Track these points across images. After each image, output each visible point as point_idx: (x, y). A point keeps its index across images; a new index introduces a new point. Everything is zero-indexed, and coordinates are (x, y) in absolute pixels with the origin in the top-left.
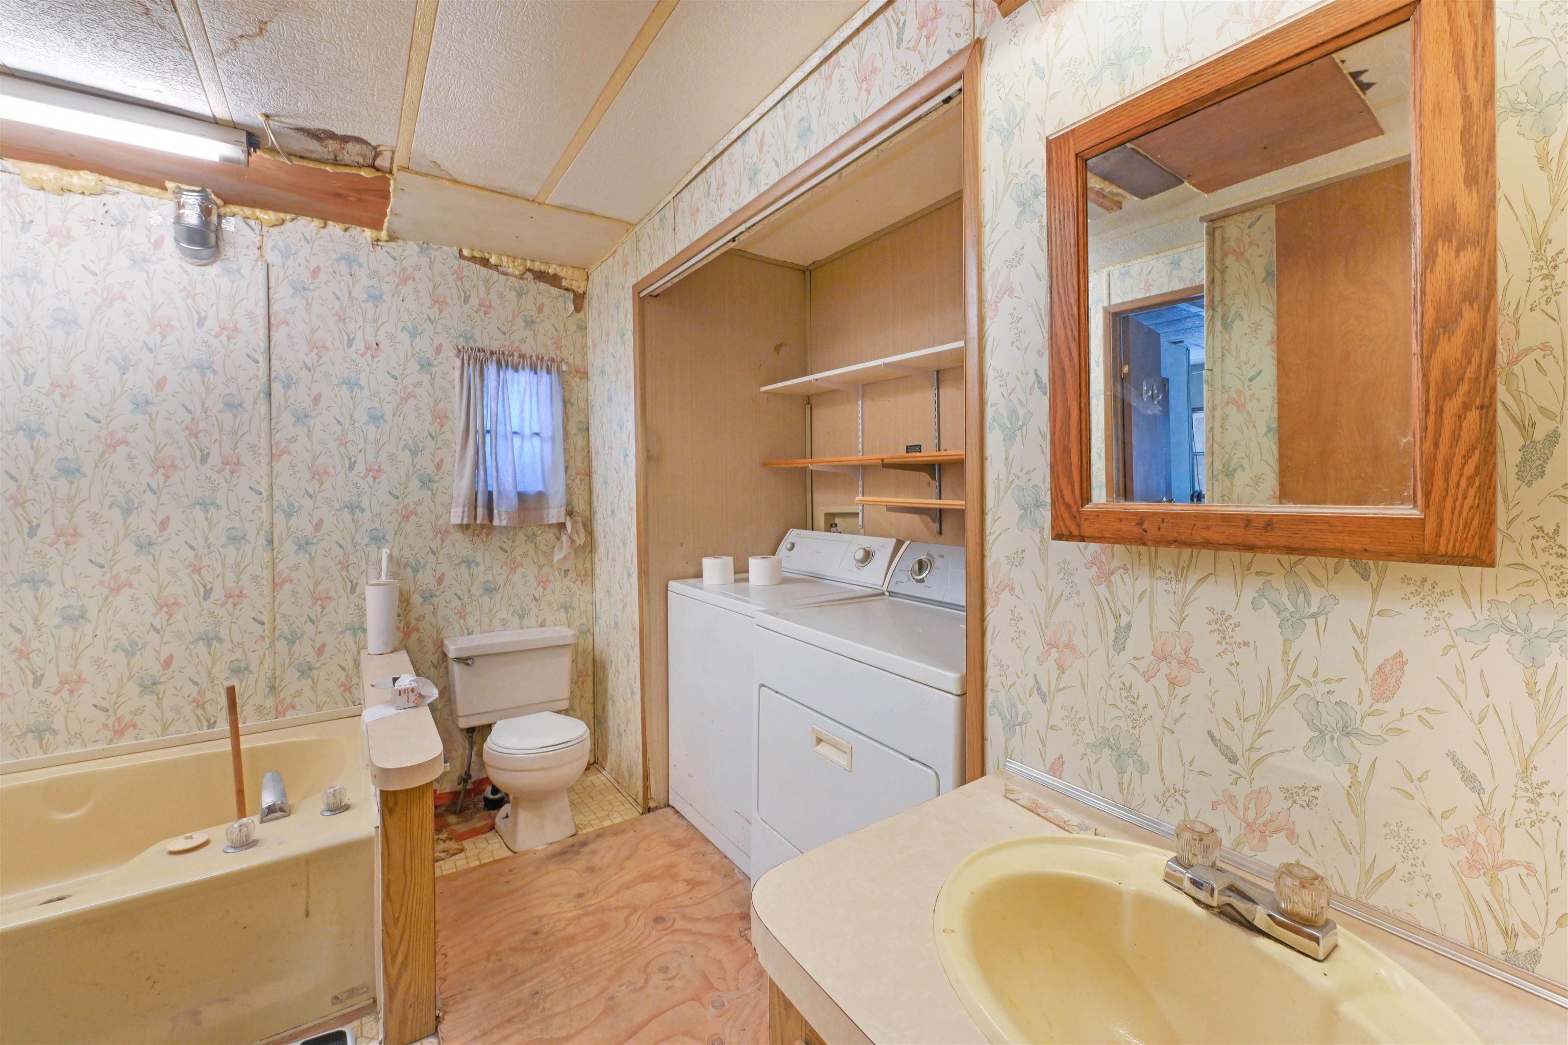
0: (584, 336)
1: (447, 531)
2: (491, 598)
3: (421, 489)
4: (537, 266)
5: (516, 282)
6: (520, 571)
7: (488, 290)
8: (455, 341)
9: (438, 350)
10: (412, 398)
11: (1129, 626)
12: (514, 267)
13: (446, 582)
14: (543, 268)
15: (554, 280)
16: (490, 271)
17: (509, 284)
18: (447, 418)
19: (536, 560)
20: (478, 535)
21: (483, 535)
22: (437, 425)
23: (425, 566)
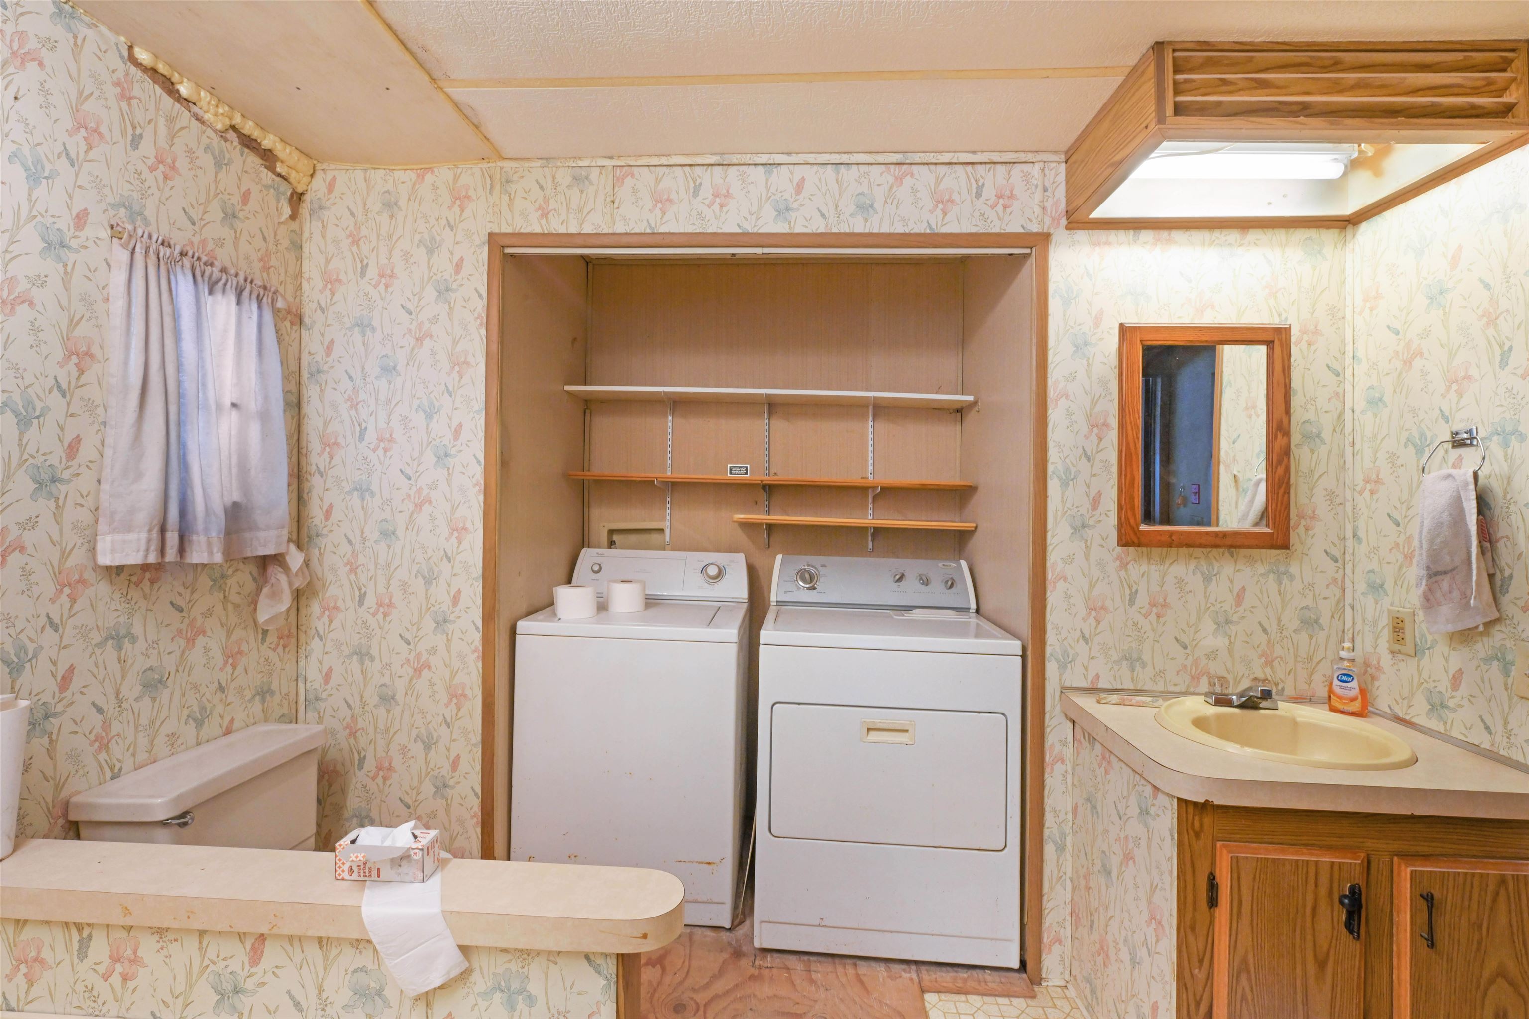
0: (299, 258)
1: (82, 581)
2: (154, 699)
3: (34, 496)
4: (249, 128)
5: (215, 139)
6: (200, 641)
7: (172, 136)
8: (112, 213)
9: (81, 220)
10: (25, 306)
11: (1137, 591)
12: (216, 115)
13: (76, 684)
14: (256, 134)
15: (268, 157)
16: (177, 105)
17: (205, 141)
18: (92, 356)
19: (224, 619)
20: (137, 584)
21: (146, 584)
22: (71, 366)
23: (35, 656)
